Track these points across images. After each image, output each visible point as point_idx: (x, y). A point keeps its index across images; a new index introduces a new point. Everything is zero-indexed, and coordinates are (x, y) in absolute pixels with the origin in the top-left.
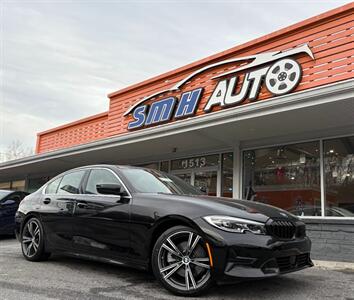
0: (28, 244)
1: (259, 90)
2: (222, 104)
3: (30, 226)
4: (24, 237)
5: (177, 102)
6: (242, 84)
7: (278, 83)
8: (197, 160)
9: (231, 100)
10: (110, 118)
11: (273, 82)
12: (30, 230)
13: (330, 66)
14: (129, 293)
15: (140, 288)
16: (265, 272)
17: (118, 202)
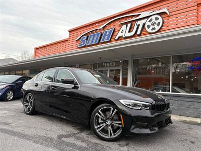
0: (27, 106)
1: (142, 30)
2: (124, 36)
3: (28, 97)
4: (25, 103)
5: (102, 35)
6: (134, 27)
7: (151, 27)
8: (111, 64)
9: (128, 34)
10: (69, 41)
11: (149, 27)
12: (28, 99)
13: (177, 19)
14: (78, 138)
15: (84, 135)
16: (151, 130)
17: (72, 88)
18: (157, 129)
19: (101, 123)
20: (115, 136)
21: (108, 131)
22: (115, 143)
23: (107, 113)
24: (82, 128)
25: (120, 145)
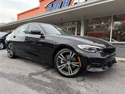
2: (78, 3)
3: (9, 46)
4: (8, 50)
5: (62, 2)
8: (69, 23)
10: (40, 9)
14: (45, 76)
15: (49, 73)
16: (103, 69)
17: (40, 38)
18: (107, 67)
19: (63, 64)
20: (74, 74)
21: (68, 70)
22: (74, 79)
23: (67, 56)
24: (49, 68)
25: (77, 80)
